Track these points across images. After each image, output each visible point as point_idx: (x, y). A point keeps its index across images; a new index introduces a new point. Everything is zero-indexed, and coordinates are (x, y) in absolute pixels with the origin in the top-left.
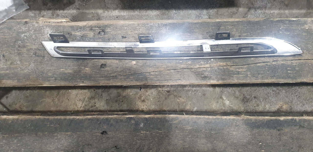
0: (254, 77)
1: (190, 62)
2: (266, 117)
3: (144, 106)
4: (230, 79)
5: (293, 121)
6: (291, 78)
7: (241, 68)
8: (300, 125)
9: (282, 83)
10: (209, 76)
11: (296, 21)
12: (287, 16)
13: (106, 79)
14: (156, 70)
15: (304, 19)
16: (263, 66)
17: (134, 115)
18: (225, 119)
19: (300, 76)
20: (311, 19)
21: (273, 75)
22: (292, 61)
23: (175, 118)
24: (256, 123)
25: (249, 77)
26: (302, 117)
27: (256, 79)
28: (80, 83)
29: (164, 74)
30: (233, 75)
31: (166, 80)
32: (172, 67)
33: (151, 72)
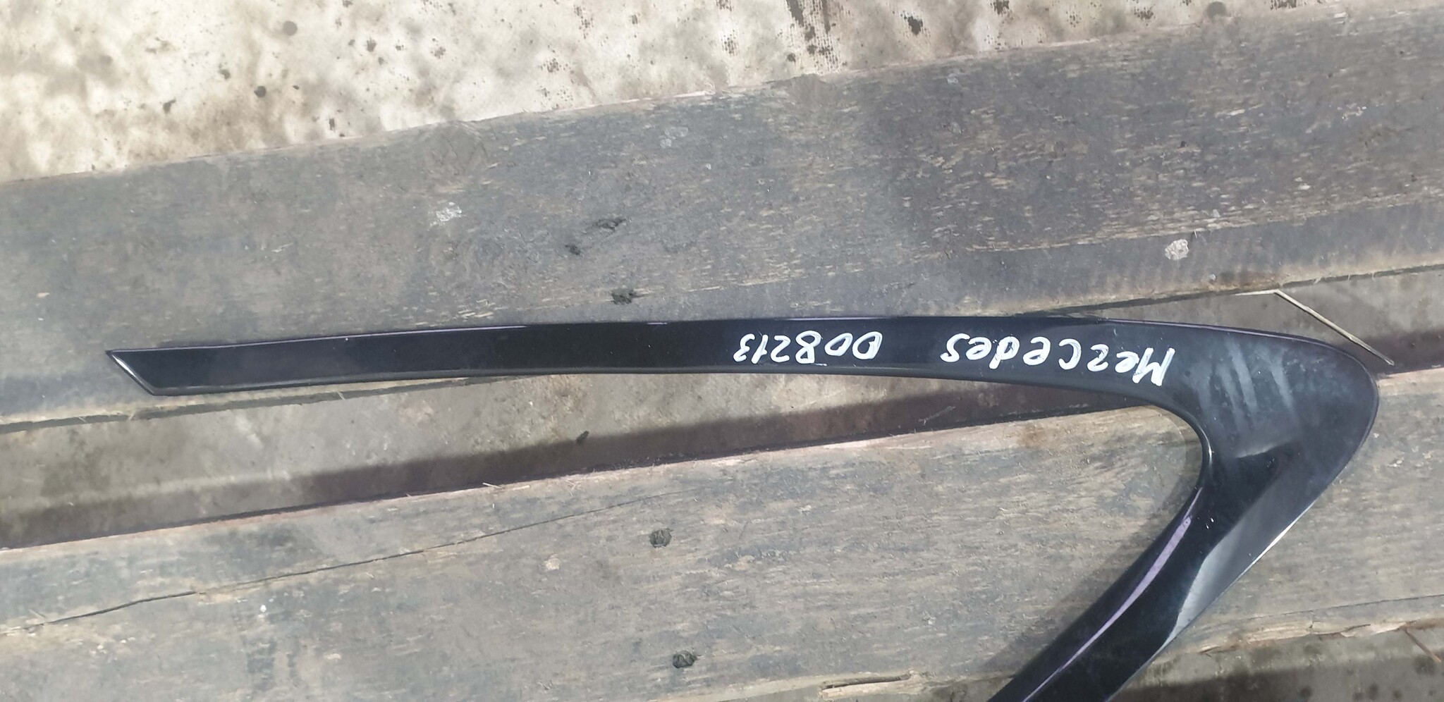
4: (192, 544)
7: (153, 589)
10: (268, 548)
13: (642, 491)
14: (466, 544)
16: (78, 605)
21: (34, 577)
24: (77, 394)
25: (123, 558)
27: (97, 553)
28: (735, 469)
29: (434, 536)
31: (425, 512)
33: (482, 537)
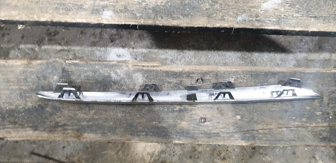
10: (328, 137)
14: (265, 128)
29: (275, 132)
31: (276, 140)
32: (284, 124)
33: (259, 130)
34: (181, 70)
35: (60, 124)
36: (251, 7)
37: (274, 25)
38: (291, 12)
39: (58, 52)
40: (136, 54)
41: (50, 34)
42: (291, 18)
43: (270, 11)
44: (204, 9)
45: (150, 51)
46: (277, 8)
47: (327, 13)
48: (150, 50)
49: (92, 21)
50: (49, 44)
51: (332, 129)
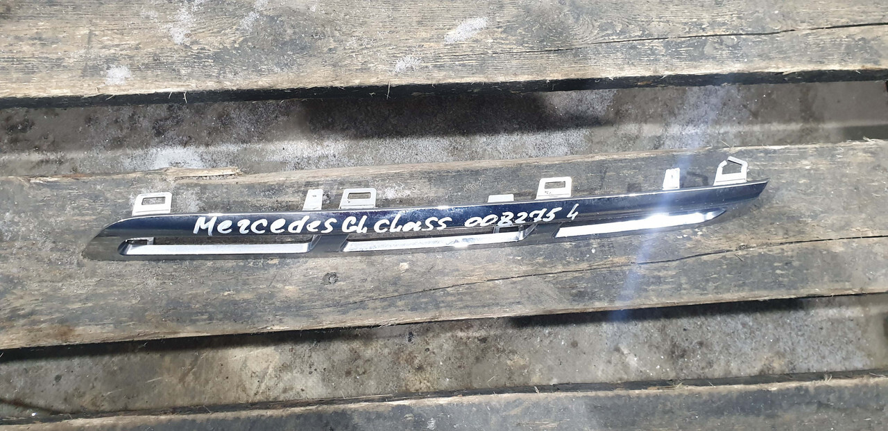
0: (697, 288)
1: (541, 258)
2: (736, 386)
3: (421, 382)
4: (640, 296)
5: (802, 393)
6: (784, 286)
7: (665, 268)
8: (819, 402)
9: (765, 301)
10: (589, 290)
11: (782, 151)
12: (758, 140)
13: (339, 311)
14: (460, 282)
15: (797, 146)
16: (713, 261)
17: (411, 399)
18: (638, 397)
19: (804, 281)
20: (814, 146)
21: (741, 282)
22: (781, 246)
23: (515, 401)
24: (713, 402)
25: (685, 289)
26: (822, 381)
27: (701, 294)
28: (274, 323)
29: (480, 290)
30: (645, 287)
31: (485, 307)
32: (497, 272)
33: (447, 287)
34: (281, 179)
35: (22, 312)
36: (423, 39)
37: (473, 74)
38: (507, 44)
39: (34, 167)
40: (215, 157)
41: (12, 128)
42: (508, 56)
43: (464, 45)
44: (325, 50)
45: (246, 149)
46: (479, 37)
47: (581, 41)
48: (245, 145)
49: (86, 92)
50: (12, 150)
51: (597, 274)
